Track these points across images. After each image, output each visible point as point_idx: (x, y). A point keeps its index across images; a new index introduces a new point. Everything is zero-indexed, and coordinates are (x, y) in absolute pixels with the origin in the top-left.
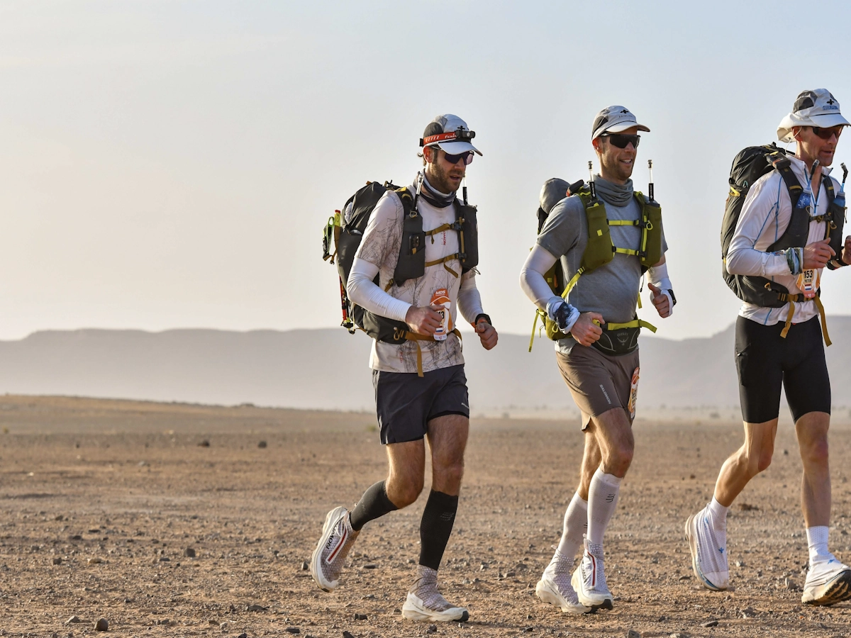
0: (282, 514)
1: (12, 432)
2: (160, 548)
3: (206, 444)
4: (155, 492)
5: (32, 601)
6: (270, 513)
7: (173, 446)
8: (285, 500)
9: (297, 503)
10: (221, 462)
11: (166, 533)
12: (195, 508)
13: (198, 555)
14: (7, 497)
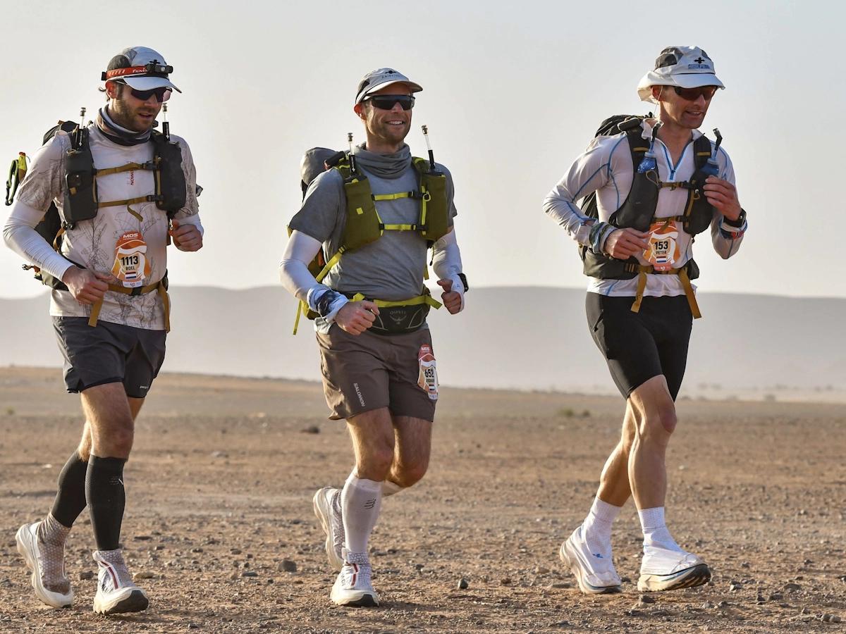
0: (429, 518)
1: (19, 413)
2: (243, 560)
3: (315, 431)
4: (236, 489)
5: (47, 625)
6: (411, 517)
7: (264, 432)
8: (432, 501)
9: (451, 506)
10: (335, 453)
11: (252, 541)
12: (297, 510)
13: (300, 569)
14: (12, 494)
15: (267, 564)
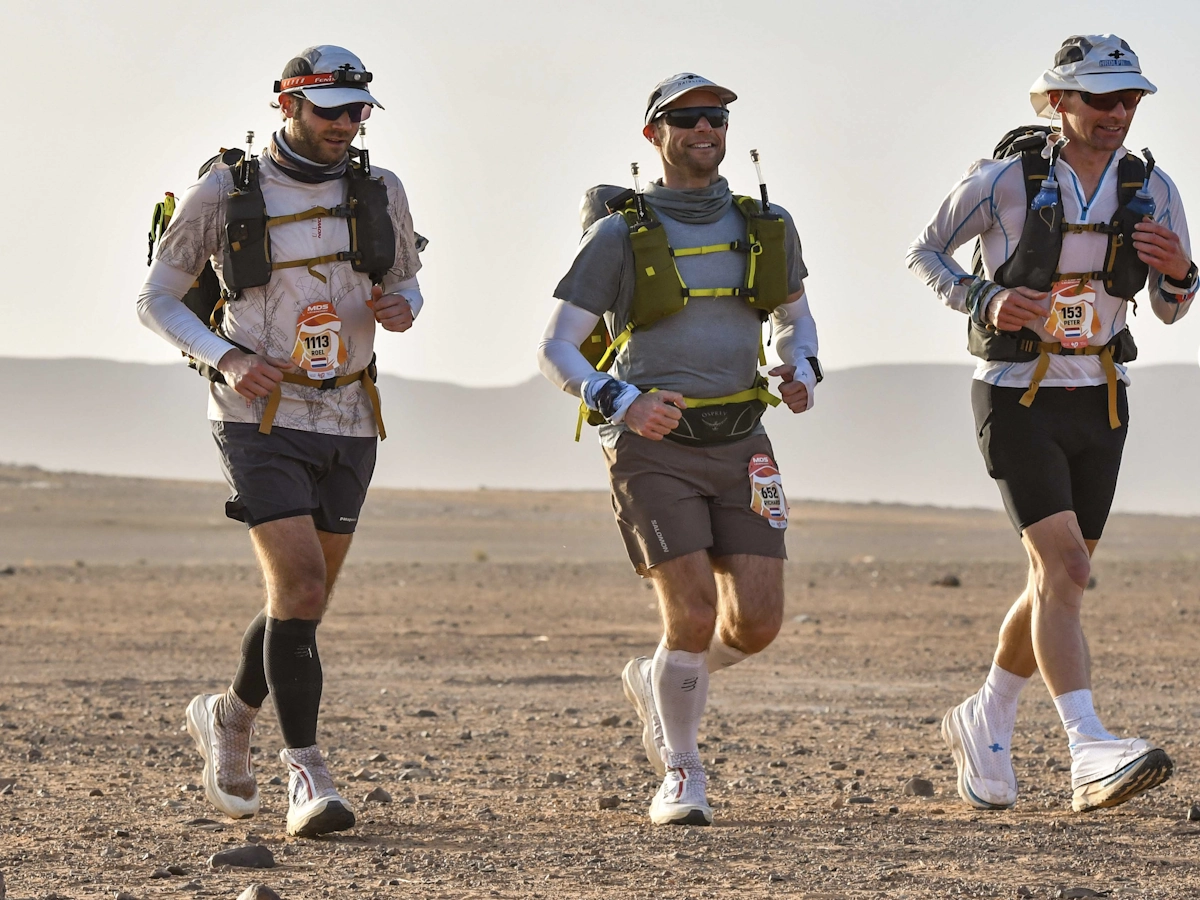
0: (1137, 714)
1: (495, 559)
2: (850, 779)
3: (954, 582)
4: (835, 672)
5: (552, 877)
6: (1109, 713)
7: (874, 585)
8: (1141, 688)
9: (1171, 695)
10: (985, 617)
11: (862, 749)
12: (929, 702)
13: (939, 791)
14: (489, 681)
15: (888, 784)
